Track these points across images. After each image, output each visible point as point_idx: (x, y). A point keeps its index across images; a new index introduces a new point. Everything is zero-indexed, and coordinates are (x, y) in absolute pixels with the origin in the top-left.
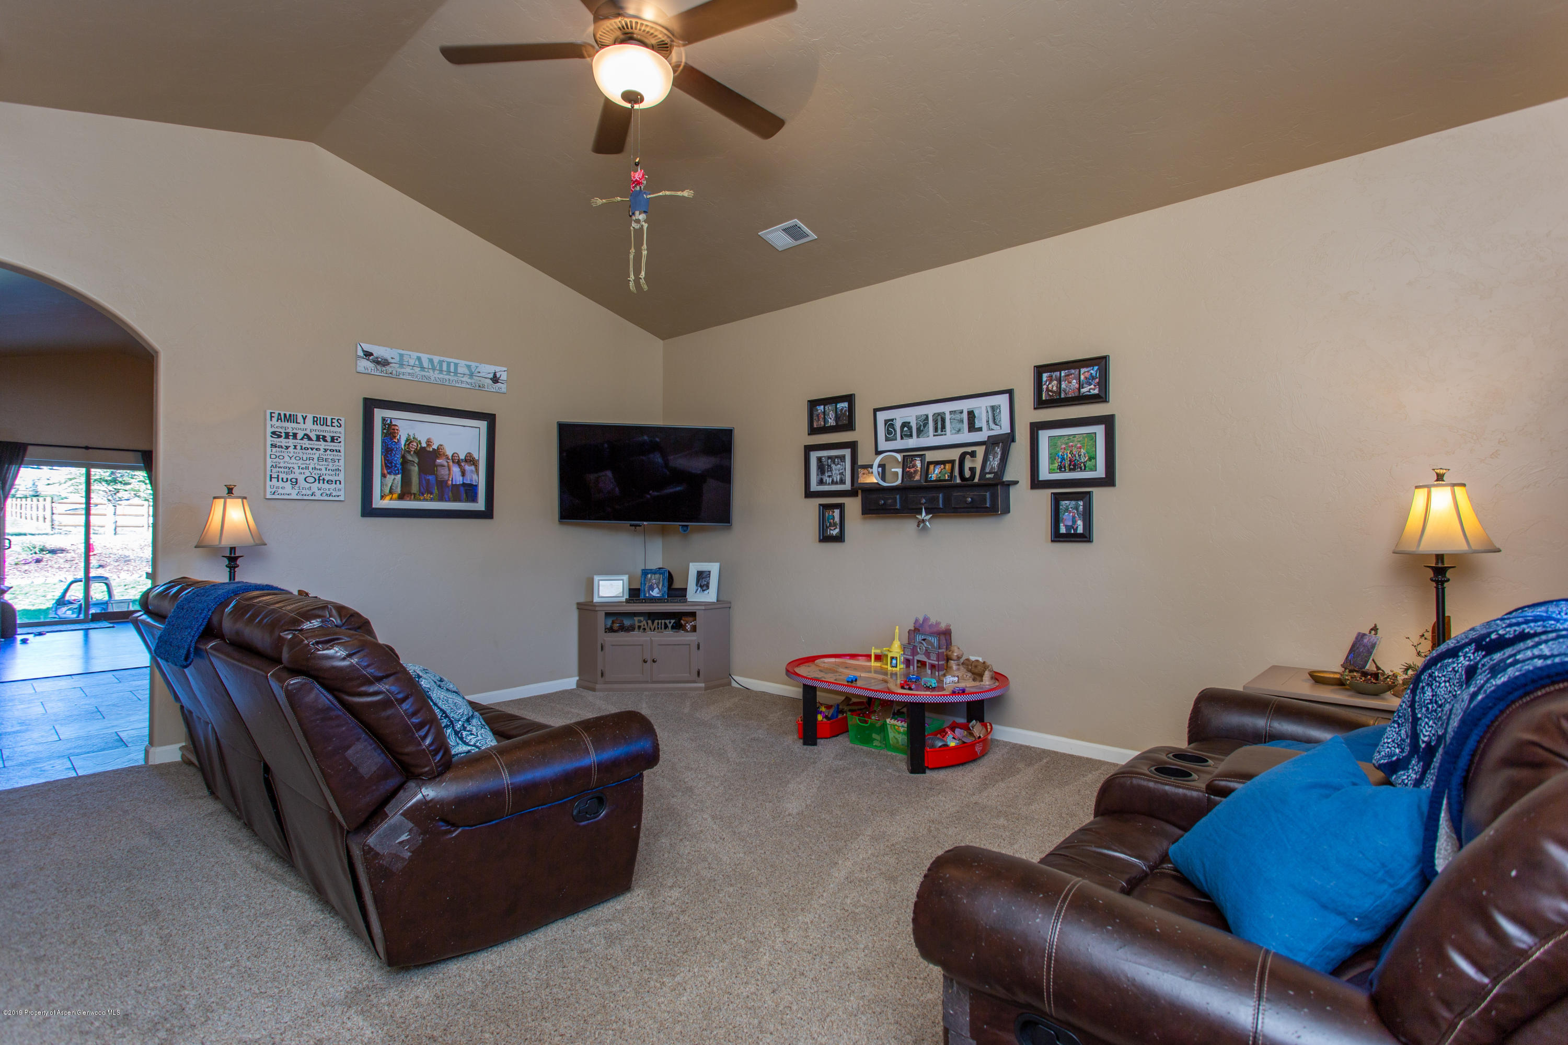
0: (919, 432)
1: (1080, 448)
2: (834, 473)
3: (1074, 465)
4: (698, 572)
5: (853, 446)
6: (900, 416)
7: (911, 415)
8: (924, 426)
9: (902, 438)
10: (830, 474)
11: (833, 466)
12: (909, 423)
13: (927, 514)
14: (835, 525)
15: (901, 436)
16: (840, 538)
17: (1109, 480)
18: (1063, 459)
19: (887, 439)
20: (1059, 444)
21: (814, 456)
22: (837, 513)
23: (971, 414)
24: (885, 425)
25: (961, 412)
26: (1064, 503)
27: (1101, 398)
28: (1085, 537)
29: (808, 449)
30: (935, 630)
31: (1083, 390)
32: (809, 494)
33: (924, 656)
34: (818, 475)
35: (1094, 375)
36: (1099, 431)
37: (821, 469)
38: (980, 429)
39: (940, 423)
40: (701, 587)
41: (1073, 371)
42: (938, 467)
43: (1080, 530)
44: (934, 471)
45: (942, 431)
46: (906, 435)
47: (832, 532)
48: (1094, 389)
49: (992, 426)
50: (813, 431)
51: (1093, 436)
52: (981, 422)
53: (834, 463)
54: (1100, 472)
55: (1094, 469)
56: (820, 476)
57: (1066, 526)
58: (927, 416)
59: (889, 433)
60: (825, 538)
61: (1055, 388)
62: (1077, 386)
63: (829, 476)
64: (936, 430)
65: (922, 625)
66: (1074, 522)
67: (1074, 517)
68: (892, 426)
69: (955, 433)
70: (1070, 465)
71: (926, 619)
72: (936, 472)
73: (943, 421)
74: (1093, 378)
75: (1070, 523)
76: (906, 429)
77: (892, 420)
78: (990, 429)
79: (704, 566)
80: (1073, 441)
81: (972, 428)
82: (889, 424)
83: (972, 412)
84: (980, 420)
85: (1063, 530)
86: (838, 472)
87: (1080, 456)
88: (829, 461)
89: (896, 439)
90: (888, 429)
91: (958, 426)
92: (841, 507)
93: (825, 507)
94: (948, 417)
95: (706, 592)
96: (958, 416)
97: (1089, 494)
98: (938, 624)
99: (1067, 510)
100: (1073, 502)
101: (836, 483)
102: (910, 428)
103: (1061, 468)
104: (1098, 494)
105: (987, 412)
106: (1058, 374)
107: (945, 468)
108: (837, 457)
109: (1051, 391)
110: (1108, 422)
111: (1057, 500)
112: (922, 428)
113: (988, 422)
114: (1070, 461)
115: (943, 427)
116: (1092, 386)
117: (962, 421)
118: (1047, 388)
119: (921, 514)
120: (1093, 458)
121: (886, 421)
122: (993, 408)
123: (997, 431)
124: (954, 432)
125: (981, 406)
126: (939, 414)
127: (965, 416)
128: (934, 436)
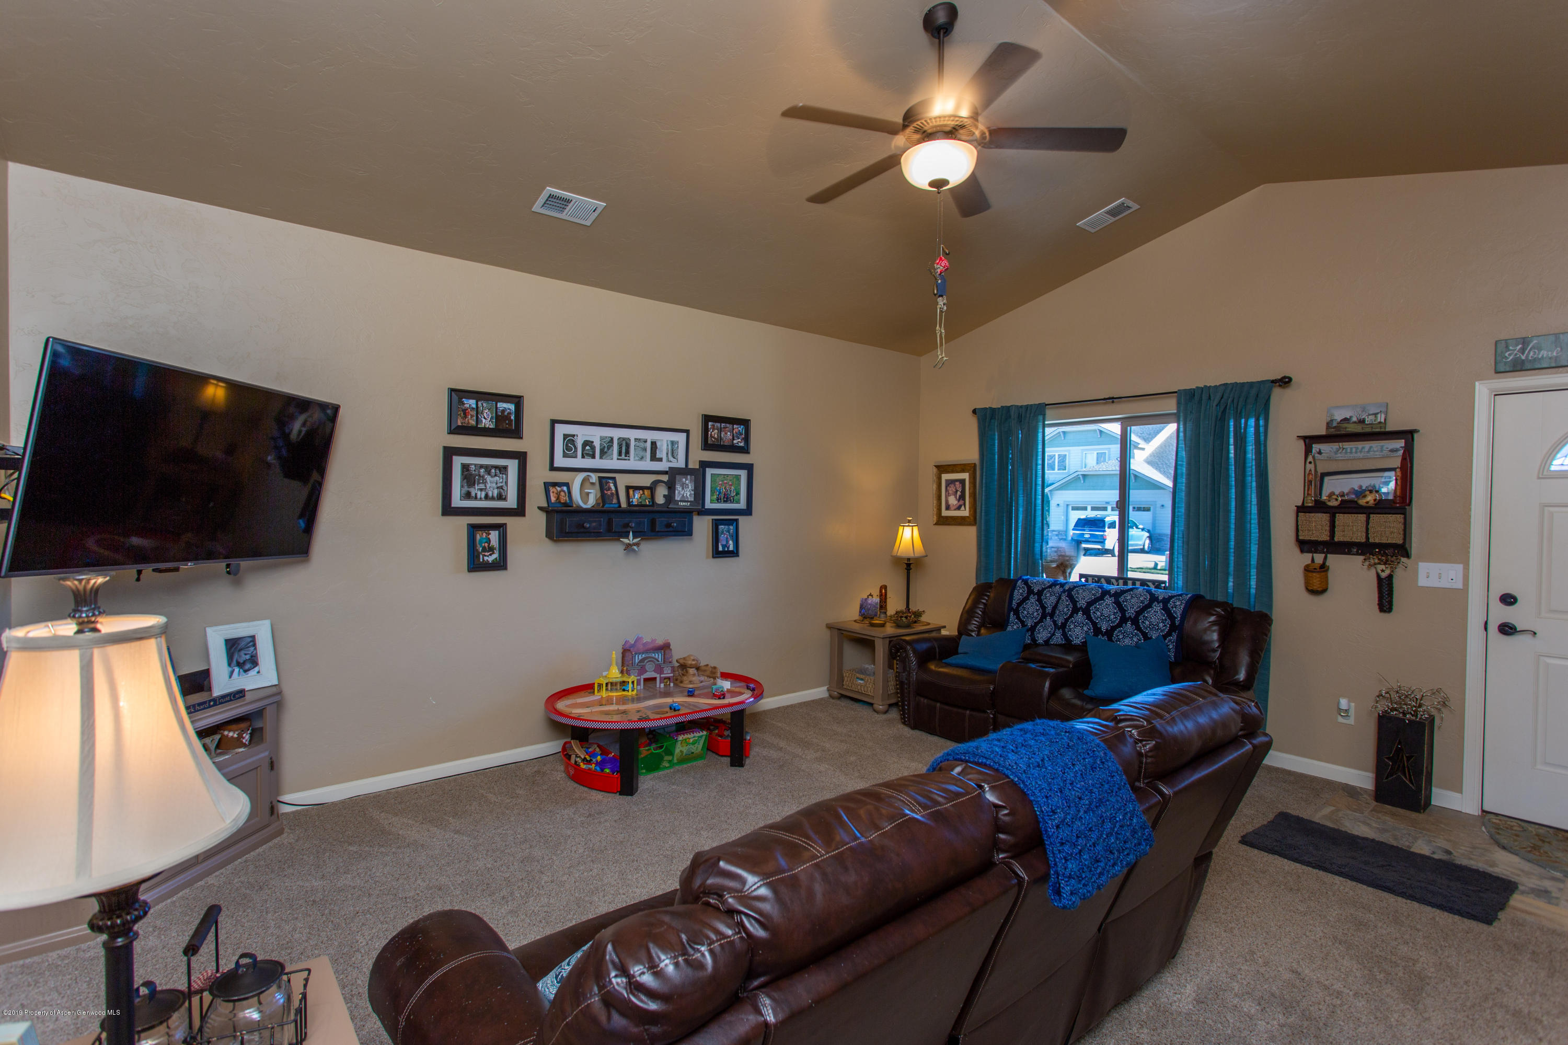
0: (603, 453)
1: (731, 485)
2: (488, 486)
3: (727, 498)
4: (227, 641)
5: (521, 457)
6: (582, 434)
7: (596, 435)
8: (608, 449)
9: (583, 457)
10: (482, 486)
11: (488, 478)
12: (593, 442)
13: (634, 537)
14: (491, 550)
15: (583, 455)
16: (501, 565)
17: (748, 511)
18: (720, 492)
19: (565, 455)
20: (718, 480)
21: (458, 462)
22: (494, 536)
23: (654, 444)
24: (564, 439)
25: (646, 441)
26: (721, 527)
27: (745, 450)
28: (735, 554)
29: (449, 453)
30: (651, 646)
31: (735, 442)
32: (448, 510)
33: (653, 673)
34: (462, 486)
35: (741, 431)
36: (743, 474)
37: (469, 477)
38: (660, 460)
39: (625, 448)
40: (239, 664)
41: (728, 425)
42: (637, 492)
43: (731, 548)
44: (634, 496)
45: (626, 456)
46: (588, 455)
47: (486, 558)
48: (741, 443)
49: (671, 458)
50: (455, 430)
51: (738, 477)
52: (662, 453)
53: (489, 474)
54: (742, 505)
55: (738, 502)
56: (466, 489)
57: (722, 545)
58: (612, 439)
59: (568, 449)
60: (476, 565)
61: (716, 436)
62: (731, 437)
63: (481, 490)
64: (620, 454)
65: (633, 646)
66: (727, 542)
67: (727, 538)
68: (573, 442)
69: (639, 460)
70: (724, 498)
71: (638, 639)
72: (636, 497)
73: (628, 446)
74: (741, 434)
75: (724, 543)
76: (588, 448)
77: (574, 436)
78: (668, 461)
79: (240, 630)
80: (727, 480)
81: (654, 458)
82: (569, 440)
83: (655, 443)
84: (661, 451)
85: (720, 549)
86: (494, 485)
87: (730, 491)
88: (482, 470)
89: (576, 457)
90: (567, 445)
91: (642, 453)
92: (501, 527)
93: (473, 528)
94: (633, 444)
95: (253, 672)
96: (642, 445)
97: (737, 520)
98: (653, 641)
99: (723, 533)
100: (727, 527)
101: (493, 499)
102: (593, 448)
103: (718, 500)
104: (742, 519)
105: (668, 445)
106: (719, 425)
107: (644, 494)
108: (496, 467)
109: (714, 438)
110: (749, 468)
111: (716, 524)
112: (606, 450)
113: (667, 454)
114: (725, 494)
115: (627, 452)
116: (740, 440)
117: (645, 450)
118: (711, 434)
119: (627, 537)
120: (738, 494)
121: (565, 436)
122: (673, 443)
123: (674, 464)
124: (637, 458)
125: (663, 439)
126: (624, 439)
127: (648, 445)
128: (618, 459)
